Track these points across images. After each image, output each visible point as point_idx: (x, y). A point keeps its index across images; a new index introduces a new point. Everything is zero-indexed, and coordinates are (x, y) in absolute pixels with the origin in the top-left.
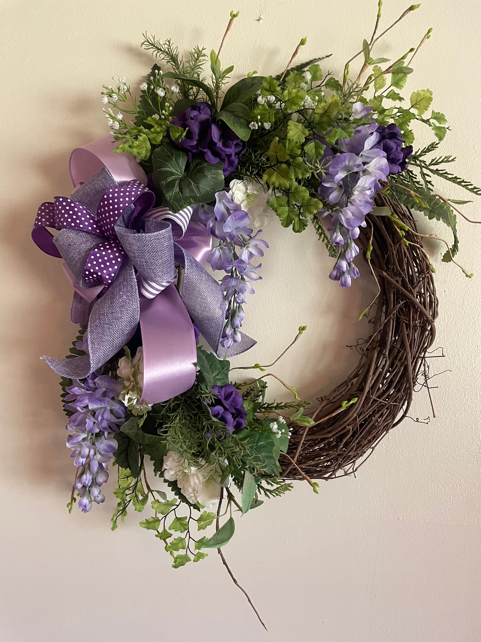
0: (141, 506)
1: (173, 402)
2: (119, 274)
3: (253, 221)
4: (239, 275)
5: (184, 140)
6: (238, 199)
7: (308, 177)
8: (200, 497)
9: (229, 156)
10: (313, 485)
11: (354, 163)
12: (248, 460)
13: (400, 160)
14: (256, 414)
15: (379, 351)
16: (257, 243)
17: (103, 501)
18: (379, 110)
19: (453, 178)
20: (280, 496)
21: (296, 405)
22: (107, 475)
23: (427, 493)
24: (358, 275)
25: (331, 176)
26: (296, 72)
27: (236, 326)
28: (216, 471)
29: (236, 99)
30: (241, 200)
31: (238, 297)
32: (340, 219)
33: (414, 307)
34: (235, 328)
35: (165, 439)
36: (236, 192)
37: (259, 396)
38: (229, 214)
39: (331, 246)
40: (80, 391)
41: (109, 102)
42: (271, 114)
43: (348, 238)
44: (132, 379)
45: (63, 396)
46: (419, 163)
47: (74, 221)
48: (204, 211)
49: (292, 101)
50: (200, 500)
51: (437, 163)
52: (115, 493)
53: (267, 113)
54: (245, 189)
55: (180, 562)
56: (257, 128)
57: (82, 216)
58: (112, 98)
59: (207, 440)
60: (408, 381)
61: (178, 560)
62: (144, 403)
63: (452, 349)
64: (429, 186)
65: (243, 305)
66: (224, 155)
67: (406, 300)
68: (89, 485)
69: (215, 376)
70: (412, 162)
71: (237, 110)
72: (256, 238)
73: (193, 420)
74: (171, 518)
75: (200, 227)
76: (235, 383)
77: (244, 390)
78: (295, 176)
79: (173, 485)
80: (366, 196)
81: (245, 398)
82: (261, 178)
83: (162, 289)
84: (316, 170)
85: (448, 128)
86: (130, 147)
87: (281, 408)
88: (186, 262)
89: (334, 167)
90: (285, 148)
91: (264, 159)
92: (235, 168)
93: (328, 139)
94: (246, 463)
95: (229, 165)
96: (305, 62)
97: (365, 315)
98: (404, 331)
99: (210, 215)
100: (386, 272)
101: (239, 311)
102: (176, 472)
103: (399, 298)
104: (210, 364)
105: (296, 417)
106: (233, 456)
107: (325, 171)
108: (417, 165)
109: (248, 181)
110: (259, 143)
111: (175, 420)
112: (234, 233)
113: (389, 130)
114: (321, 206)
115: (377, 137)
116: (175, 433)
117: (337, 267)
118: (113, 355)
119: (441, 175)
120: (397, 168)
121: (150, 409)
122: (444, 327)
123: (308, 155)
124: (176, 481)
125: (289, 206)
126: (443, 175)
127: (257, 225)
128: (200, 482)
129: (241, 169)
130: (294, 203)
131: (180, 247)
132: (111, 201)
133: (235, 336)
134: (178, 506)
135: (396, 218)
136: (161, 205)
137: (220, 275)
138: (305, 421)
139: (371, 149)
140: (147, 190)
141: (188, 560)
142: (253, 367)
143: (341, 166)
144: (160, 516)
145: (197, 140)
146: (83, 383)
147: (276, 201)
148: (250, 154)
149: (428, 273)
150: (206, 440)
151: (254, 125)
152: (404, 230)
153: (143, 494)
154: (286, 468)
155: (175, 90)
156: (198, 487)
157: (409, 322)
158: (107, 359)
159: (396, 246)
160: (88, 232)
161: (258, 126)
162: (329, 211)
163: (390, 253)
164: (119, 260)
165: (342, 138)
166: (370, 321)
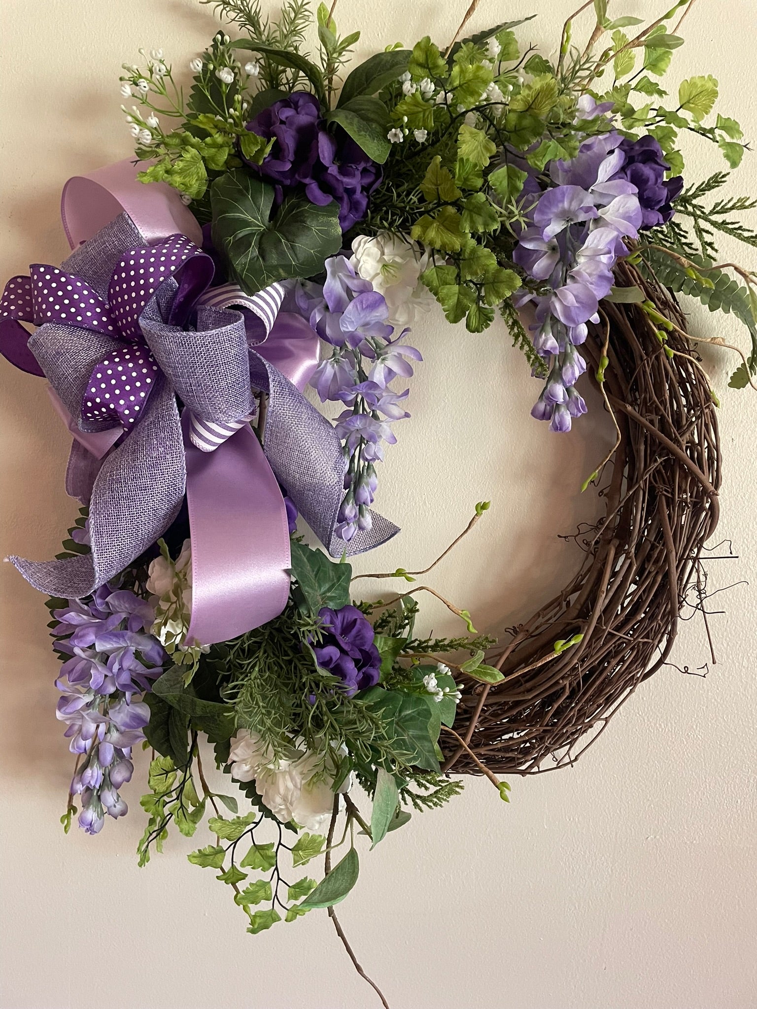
0: (191, 824)
1: (248, 639)
2: (148, 405)
3: (395, 313)
4: (368, 410)
5: (269, 162)
6: (367, 271)
7: (495, 231)
8: (297, 811)
9: (350, 192)
10: (500, 786)
11: (580, 205)
12: (383, 746)
13: (661, 201)
14: (398, 659)
15: (618, 546)
16: (401, 351)
17: (123, 814)
18: (624, 109)
19: (752, 237)
20: (441, 806)
21: (470, 644)
22: (131, 769)
23: (697, 793)
24: (584, 410)
25: (536, 229)
26: (471, 44)
27: (362, 501)
28: (325, 767)
29: (365, 89)
30: (372, 273)
31: (367, 449)
32: (552, 308)
33: (681, 467)
34: (361, 506)
35: (232, 709)
36: (364, 258)
37: (404, 627)
38: (351, 298)
39: (536, 358)
40: (80, 618)
41: (133, 95)
42: (427, 113)
43: (566, 344)
44: (174, 599)
45: (52, 625)
46: (692, 211)
47: (65, 308)
48: (305, 293)
49: (468, 87)
50: (296, 817)
51: (724, 211)
52: (142, 804)
53: (420, 112)
54: (379, 253)
55: (261, 923)
56: (402, 140)
57: (80, 301)
58: (138, 88)
59: (310, 708)
60: (670, 598)
61: (258, 920)
62: (194, 643)
63: (743, 542)
64: (710, 251)
65: (376, 464)
66: (341, 190)
67: (667, 455)
68: (97, 787)
69: (324, 593)
70: (679, 208)
71: (365, 107)
72: (400, 344)
73: (283, 673)
74: (245, 845)
75: (299, 322)
76: (362, 603)
77: (377, 615)
78: (472, 228)
79: (249, 787)
80: (602, 266)
81: (379, 630)
82: (409, 234)
83: (230, 434)
84: (509, 218)
85: (745, 146)
86: (167, 172)
87: (444, 648)
88: (271, 386)
89: (542, 212)
90: (454, 177)
91: (415, 199)
92: (362, 214)
93: (532, 160)
94: (380, 752)
95: (350, 210)
96: (488, 29)
97: (592, 482)
98: (663, 511)
99: (316, 300)
100: (631, 405)
101: (368, 475)
102: (252, 767)
103: (655, 452)
104: (316, 570)
105: (472, 666)
106: (356, 739)
107: (526, 220)
108: (689, 214)
109: (384, 237)
110: (404, 170)
111: (250, 673)
112: (360, 333)
113: (642, 146)
114: (519, 283)
115: (620, 159)
116: (251, 695)
117: (546, 396)
118: (138, 555)
119: (731, 232)
120: (655, 217)
121: (208, 651)
122: (730, 502)
123: (496, 190)
124: (253, 782)
125: (459, 284)
126: (735, 231)
127: (401, 319)
128: (295, 786)
129: (372, 218)
130: (469, 278)
131: (261, 357)
132: (132, 273)
133: (362, 519)
134: (257, 824)
135: (651, 308)
136: (227, 282)
137: (335, 409)
138: (486, 674)
139: (609, 180)
140: (198, 252)
141: (275, 918)
142: (393, 575)
143: (555, 210)
144: (225, 844)
145: (292, 162)
146: (86, 604)
147: (435, 275)
148: (389, 190)
149: (708, 407)
150: (307, 708)
151: (396, 135)
152: (666, 330)
153: (195, 801)
154: (451, 754)
155: (253, 71)
156: (292, 794)
157: (673, 494)
158: (126, 561)
159: (651, 359)
160: (92, 330)
161: (404, 137)
162: (532, 293)
163: (639, 372)
164: (148, 381)
165: (557, 159)
166: (602, 492)
